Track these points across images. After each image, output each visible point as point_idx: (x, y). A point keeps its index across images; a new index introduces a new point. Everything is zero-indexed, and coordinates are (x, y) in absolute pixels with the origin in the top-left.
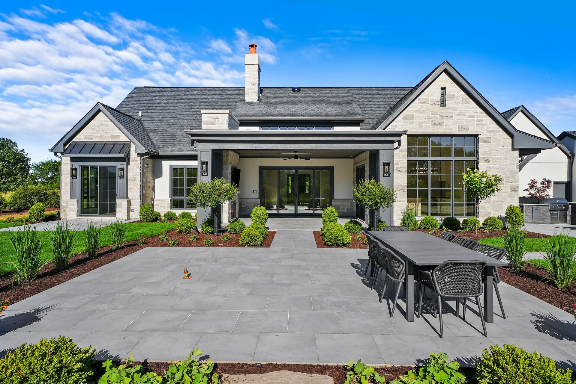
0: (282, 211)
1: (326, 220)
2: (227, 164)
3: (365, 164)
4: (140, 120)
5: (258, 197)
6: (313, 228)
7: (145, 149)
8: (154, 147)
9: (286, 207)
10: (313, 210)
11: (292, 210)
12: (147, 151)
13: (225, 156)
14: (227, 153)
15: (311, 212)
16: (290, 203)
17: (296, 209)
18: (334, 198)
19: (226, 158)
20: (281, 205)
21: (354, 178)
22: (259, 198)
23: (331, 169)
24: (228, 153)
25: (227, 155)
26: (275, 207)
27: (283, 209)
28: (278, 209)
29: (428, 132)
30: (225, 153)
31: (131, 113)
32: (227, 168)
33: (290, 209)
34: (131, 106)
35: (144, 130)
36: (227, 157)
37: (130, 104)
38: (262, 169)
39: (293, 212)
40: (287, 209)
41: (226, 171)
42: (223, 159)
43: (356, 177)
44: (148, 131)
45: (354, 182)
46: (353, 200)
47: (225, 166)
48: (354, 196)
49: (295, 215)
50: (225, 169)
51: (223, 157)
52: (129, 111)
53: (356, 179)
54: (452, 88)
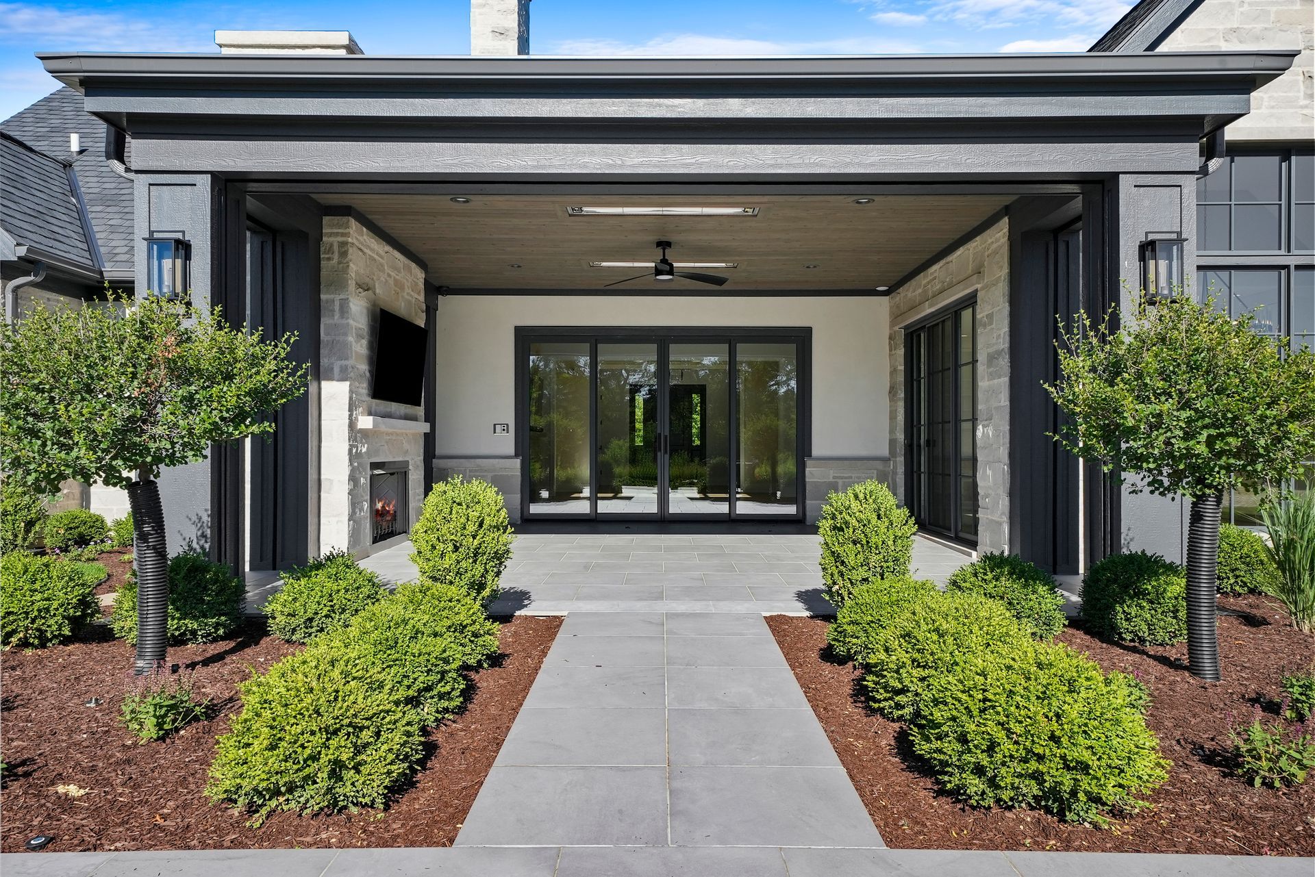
0: (607, 507)
1: (851, 561)
2: (339, 284)
3: (976, 292)
4: (67, 166)
5: (512, 451)
7: (18, 244)
8: (91, 248)
9: (626, 491)
10: (731, 501)
11: (647, 501)
12: (22, 251)
13: (330, 250)
14: (343, 235)
15: (723, 508)
16: (647, 480)
17: (663, 500)
18: (816, 452)
19: (336, 256)
20: (605, 484)
21: (893, 372)
22: (516, 455)
23: (800, 339)
24: (347, 235)
25: (343, 244)
26: (586, 492)
27: (614, 498)
28: (594, 500)
29: (1292, 130)
30: (331, 235)
31: (46, 143)
32: (342, 307)
33: (642, 500)
34: (52, 121)
35: (74, 191)
36: (344, 254)
37: (52, 117)
38: (527, 339)
39: (653, 509)
40: (629, 498)
41: (336, 317)
42: (322, 262)
43: (902, 368)
44: (86, 198)
45: (892, 391)
46: (889, 459)
47: (332, 296)
48: (892, 443)
49: (663, 523)
50: (333, 311)
51: (324, 253)
52: (38, 138)
53: (903, 374)
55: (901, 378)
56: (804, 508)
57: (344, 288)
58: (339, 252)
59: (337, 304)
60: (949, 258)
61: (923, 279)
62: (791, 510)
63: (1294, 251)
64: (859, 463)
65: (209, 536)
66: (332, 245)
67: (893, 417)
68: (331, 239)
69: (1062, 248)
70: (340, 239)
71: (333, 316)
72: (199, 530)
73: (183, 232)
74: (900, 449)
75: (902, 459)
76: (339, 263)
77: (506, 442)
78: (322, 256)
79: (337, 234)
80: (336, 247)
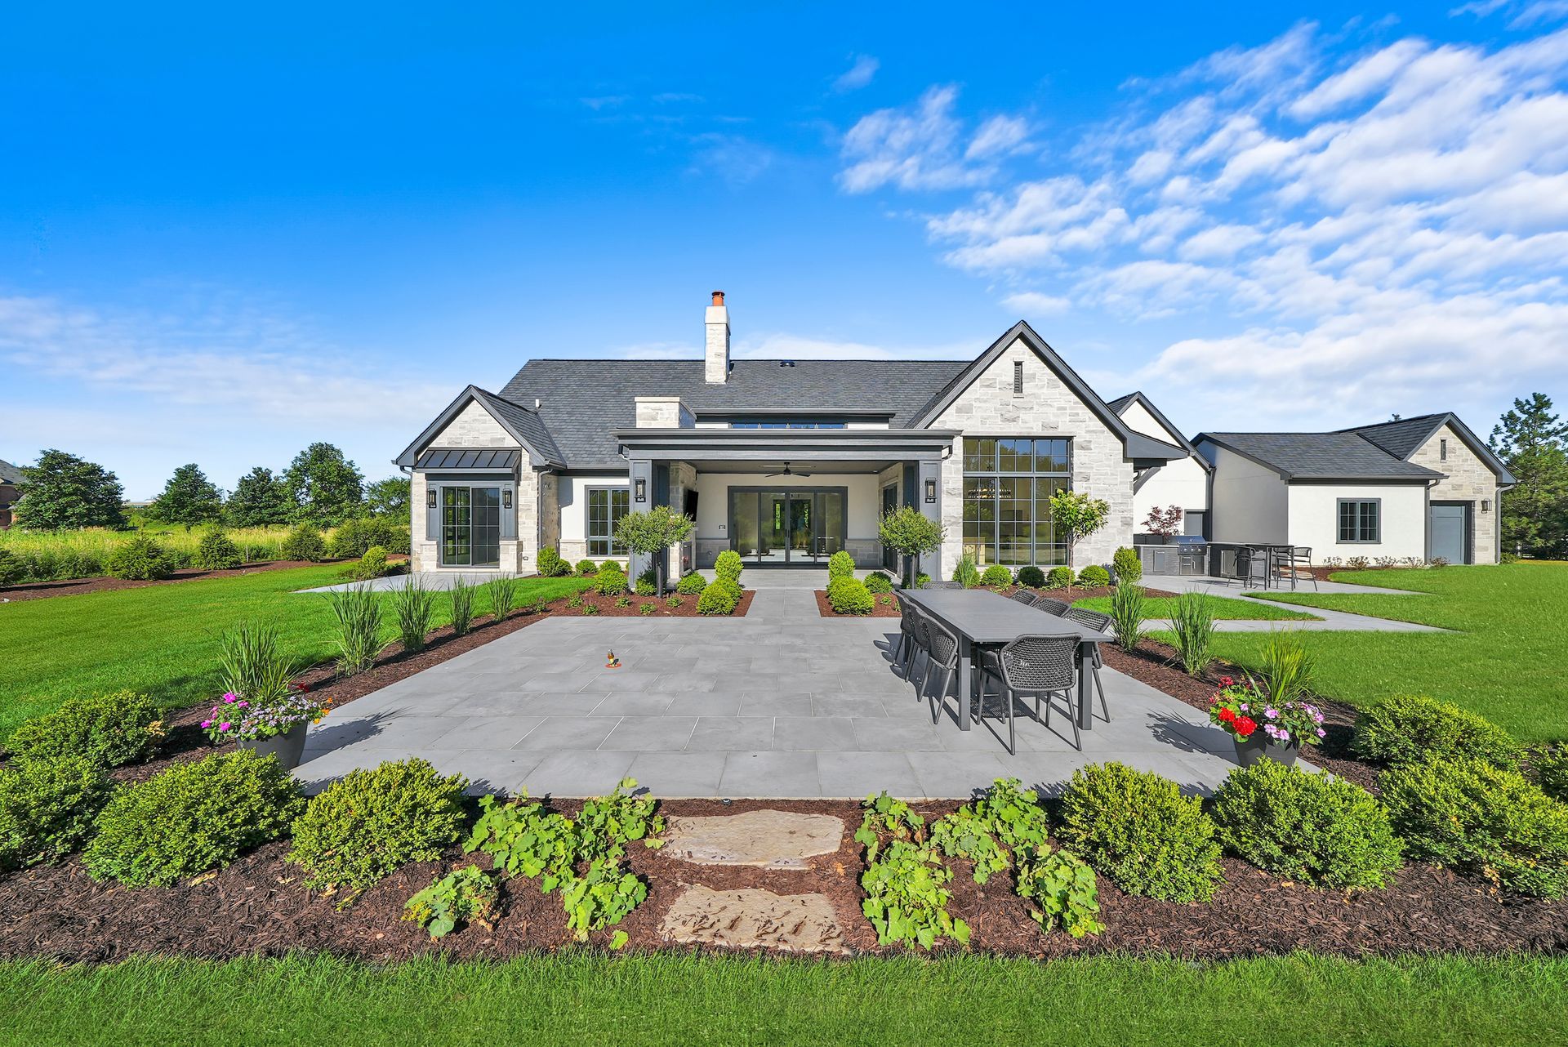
0: (764, 559)
1: (835, 573)
2: (676, 482)
3: (896, 483)
4: (536, 414)
5: (727, 536)
6: (814, 585)
7: (545, 460)
8: (560, 456)
9: (771, 552)
10: (815, 557)
11: (780, 557)
12: (547, 463)
13: (673, 471)
14: (677, 466)
15: (811, 559)
16: (778, 546)
17: (788, 556)
18: (849, 537)
19: (675, 473)
20: (763, 549)
21: (879, 505)
22: (729, 538)
23: (843, 491)
24: (679, 466)
25: (677, 469)
26: (754, 552)
27: (766, 555)
28: (759, 555)
29: (996, 432)
30: (673, 466)
31: (523, 402)
32: (676, 490)
33: (778, 555)
34: (522, 390)
35: (544, 428)
36: (677, 472)
37: (521, 387)
38: (732, 491)
39: (784, 560)
40: (773, 555)
41: (675, 494)
42: (670, 475)
43: (882, 503)
44: (549, 430)
45: (879, 512)
46: (878, 540)
47: (674, 486)
49: (788, 565)
50: (673, 492)
51: (671, 472)
52: (519, 399)
53: (883, 506)
54: (1032, 364)
55: (882, 508)
57: (678, 483)
61: (886, 472)
63: (998, 472)
64: (866, 541)
73: (645, 477)
76: (676, 475)
77: (724, 533)
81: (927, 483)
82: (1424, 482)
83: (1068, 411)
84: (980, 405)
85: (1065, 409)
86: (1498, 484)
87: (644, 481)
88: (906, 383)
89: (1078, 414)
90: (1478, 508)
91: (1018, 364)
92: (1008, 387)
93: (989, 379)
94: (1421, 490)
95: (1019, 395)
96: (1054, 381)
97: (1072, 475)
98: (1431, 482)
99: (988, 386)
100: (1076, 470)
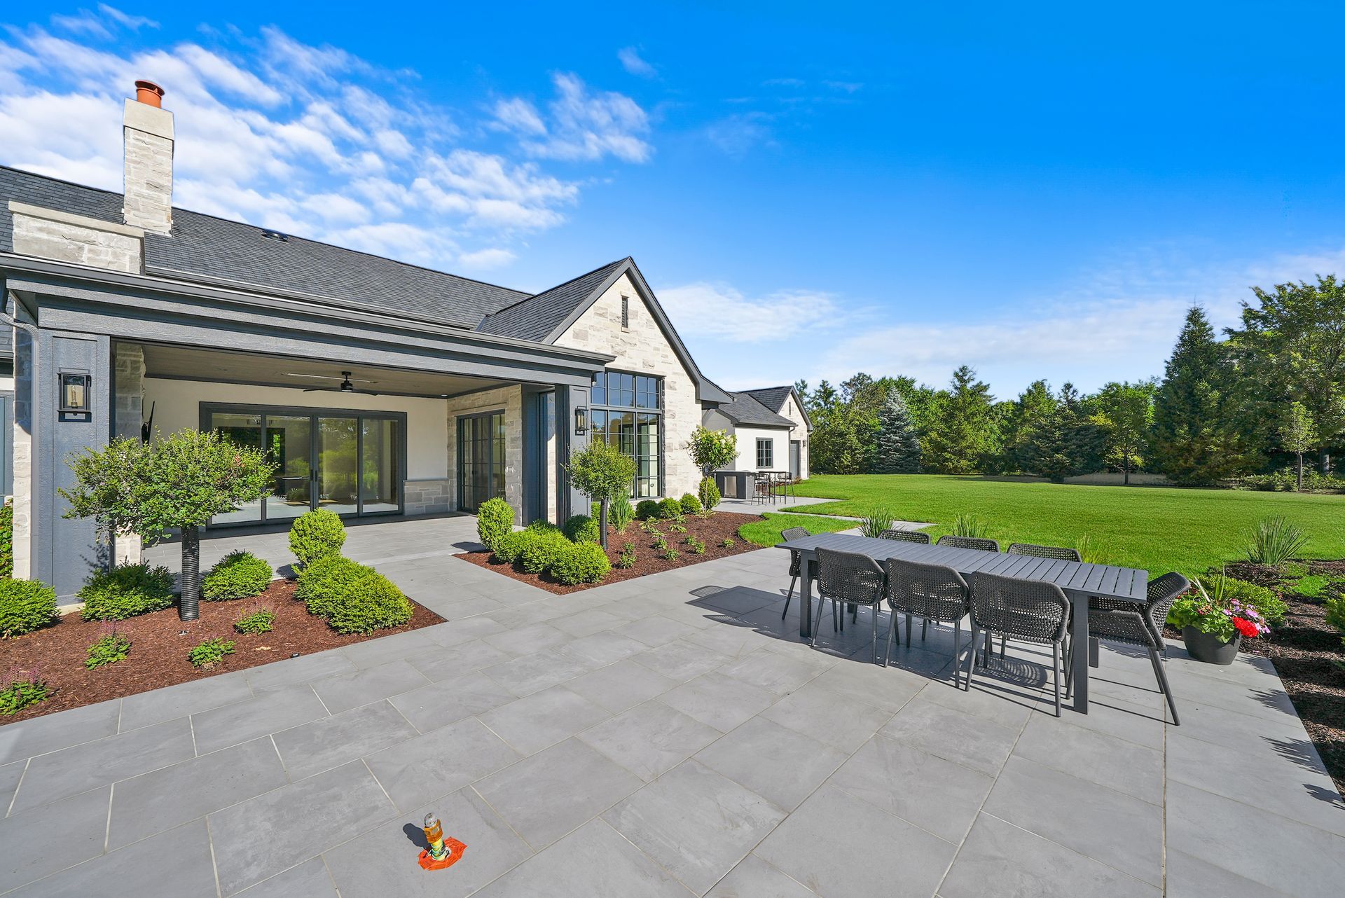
2: (131, 388)
3: (502, 410)
13: (123, 365)
18: (410, 478)
19: (129, 369)
21: (450, 437)
23: (400, 417)
24: (139, 356)
30: (124, 355)
41: (128, 409)
42: (116, 372)
43: (456, 435)
45: (449, 446)
46: (448, 480)
47: (125, 395)
48: (449, 472)
50: (127, 404)
51: (118, 366)
53: (456, 438)
54: (636, 303)
55: (455, 440)
56: (403, 507)
57: (136, 390)
58: (131, 367)
59: (130, 401)
60: (488, 392)
61: (471, 397)
62: (395, 507)
63: (609, 405)
64: (433, 482)
65: (108, 555)
66: (125, 362)
67: (450, 459)
68: (125, 358)
69: (541, 398)
70: (133, 359)
71: (126, 408)
72: (100, 552)
73: (89, 370)
74: (455, 475)
75: (456, 479)
76: (131, 374)
78: (116, 368)
79: (130, 355)
80: (129, 364)
81: (577, 412)
82: (787, 428)
83: (661, 352)
84: (595, 333)
85: (658, 349)
86: (808, 431)
87: (89, 378)
88: (447, 296)
89: (667, 356)
90: (802, 445)
91: (625, 299)
92: (617, 319)
93: (602, 308)
94: (786, 433)
95: (624, 329)
96: (651, 322)
97: (664, 412)
98: (791, 428)
99: (601, 315)
100: (667, 408)
